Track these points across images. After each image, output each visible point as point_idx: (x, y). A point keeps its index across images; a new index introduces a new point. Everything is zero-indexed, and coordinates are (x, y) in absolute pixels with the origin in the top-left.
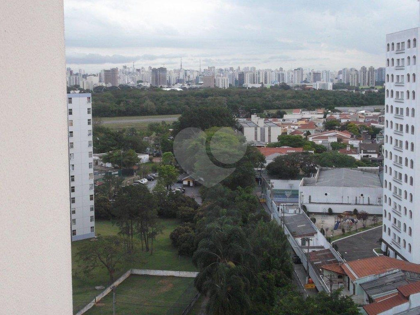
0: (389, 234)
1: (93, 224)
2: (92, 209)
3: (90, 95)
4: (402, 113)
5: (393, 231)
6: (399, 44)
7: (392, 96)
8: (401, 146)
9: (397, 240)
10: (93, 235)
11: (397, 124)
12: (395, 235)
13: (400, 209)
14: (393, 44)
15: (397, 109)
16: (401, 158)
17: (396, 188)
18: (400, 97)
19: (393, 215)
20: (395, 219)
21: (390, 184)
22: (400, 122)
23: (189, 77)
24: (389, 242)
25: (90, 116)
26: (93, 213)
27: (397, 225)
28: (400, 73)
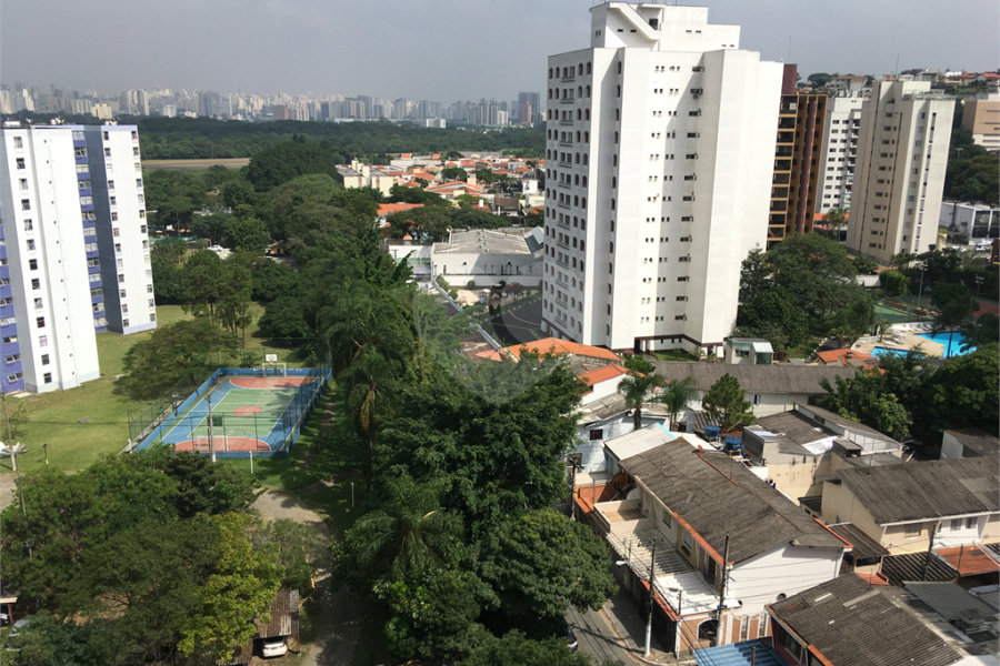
0: (552, 310)
1: (153, 310)
2: (150, 290)
3: (135, 128)
4: (570, 160)
5: (556, 306)
6: (566, 69)
7: (556, 138)
8: (568, 201)
9: (562, 318)
10: (154, 325)
11: (562, 175)
12: (559, 312)
13: (567, 281)
14: (558, 69)
15: (563, 154)
16: (568, 217)
17: (560, 254)
18: (567, 139)
19: (557, 288)
20: (560, 292)
21: (553, 249)
22: (566, 171)
23: (252, 106)
24: (551, 320)
25: (138, 159)
26: (152, 296)
27: (562, 299)
28: (567, 108)
